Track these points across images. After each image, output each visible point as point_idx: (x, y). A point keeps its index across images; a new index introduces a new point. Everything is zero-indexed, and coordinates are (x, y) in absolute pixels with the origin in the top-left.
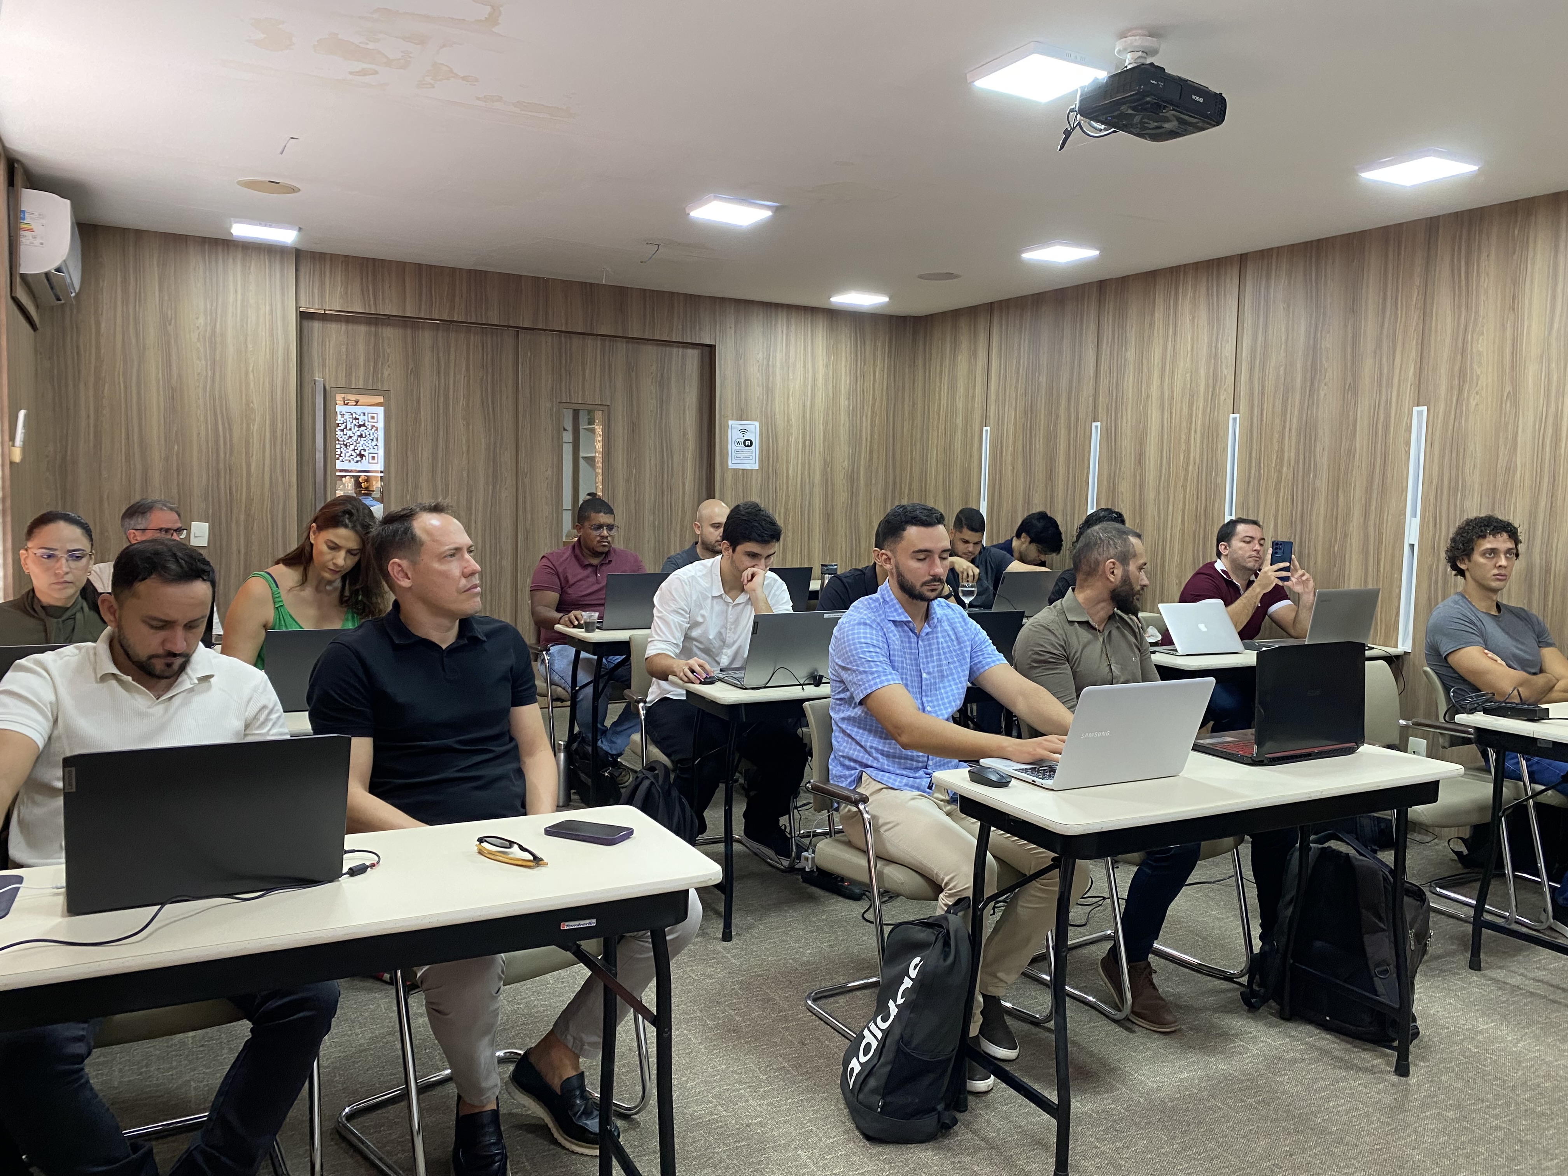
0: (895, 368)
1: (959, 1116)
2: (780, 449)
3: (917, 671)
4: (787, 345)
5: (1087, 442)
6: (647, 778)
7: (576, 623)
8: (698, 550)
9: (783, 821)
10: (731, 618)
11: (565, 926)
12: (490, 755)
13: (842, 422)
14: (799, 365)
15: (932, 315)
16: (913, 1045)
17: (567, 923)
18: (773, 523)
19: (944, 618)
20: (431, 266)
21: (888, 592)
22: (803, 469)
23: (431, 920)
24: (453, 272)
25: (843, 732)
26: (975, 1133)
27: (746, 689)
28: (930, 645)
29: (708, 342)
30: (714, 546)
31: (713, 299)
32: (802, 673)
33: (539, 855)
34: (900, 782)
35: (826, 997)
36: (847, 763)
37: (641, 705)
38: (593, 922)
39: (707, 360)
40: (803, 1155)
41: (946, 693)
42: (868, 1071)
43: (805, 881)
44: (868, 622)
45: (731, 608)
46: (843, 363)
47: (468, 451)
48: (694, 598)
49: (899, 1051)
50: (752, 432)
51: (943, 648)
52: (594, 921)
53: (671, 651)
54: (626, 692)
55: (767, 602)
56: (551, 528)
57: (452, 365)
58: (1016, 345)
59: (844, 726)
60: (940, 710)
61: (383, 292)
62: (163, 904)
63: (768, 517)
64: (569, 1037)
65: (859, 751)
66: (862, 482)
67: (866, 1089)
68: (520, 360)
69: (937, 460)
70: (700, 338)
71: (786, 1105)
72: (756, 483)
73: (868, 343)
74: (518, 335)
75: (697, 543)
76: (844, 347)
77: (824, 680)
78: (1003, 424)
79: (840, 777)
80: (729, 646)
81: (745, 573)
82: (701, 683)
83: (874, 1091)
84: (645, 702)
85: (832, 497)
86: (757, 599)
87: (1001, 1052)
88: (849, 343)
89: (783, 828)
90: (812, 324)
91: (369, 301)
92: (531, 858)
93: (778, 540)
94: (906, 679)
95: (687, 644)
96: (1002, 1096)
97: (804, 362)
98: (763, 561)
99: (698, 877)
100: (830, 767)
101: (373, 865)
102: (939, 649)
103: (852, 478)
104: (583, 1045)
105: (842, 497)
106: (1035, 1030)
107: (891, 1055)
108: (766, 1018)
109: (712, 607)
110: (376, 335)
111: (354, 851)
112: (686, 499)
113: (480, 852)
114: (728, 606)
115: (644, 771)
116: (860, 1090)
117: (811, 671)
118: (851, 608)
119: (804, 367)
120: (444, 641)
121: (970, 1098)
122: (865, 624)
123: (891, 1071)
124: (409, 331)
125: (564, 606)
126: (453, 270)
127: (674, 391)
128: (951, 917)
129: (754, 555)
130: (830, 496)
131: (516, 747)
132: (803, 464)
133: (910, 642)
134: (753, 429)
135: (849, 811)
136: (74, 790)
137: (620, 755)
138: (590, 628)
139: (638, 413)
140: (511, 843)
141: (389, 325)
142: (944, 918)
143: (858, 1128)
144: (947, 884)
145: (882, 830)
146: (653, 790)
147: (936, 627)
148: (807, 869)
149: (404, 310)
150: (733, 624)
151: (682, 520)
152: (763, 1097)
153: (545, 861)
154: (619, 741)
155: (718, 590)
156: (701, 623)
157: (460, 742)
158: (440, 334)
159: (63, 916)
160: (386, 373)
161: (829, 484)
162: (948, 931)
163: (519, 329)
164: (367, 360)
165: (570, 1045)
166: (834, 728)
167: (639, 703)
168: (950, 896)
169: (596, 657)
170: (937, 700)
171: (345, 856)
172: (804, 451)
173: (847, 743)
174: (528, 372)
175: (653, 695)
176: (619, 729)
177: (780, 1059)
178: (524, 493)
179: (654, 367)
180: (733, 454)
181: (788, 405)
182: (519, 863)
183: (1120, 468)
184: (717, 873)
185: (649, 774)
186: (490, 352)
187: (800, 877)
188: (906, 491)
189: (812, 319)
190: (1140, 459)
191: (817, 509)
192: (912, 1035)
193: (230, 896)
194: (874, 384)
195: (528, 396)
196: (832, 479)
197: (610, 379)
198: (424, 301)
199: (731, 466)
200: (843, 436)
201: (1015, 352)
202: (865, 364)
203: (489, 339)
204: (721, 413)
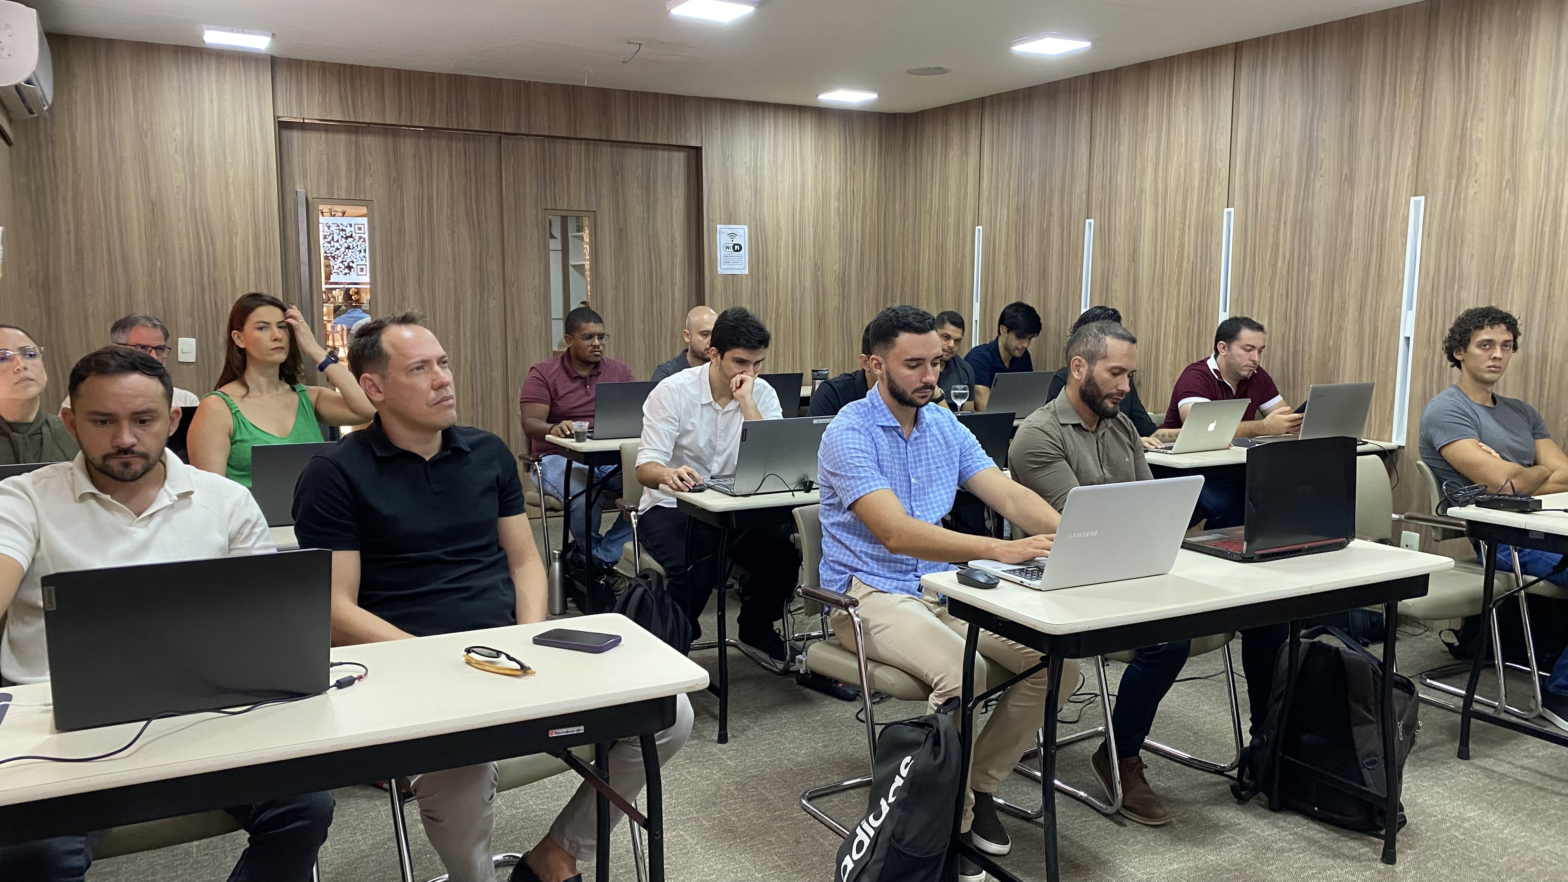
0: (885, 167)
2: (770, 252)
3: (905, 476)
4: (775, 145)
5: (1080, 241)
6: (640, 585)
9: (777, 625)
10: (721, 426)
11: (553, 734)
12: (480, 566)
13: (832, 224)
14: (788, 167)
15: (922, 112)
16: (903, 843)
17: (556, 731)
18: (761, 329)
20: (409, 71)
21: (877, 396)
22: (794, 274)
23: (418, 731)
24: (432, 77)
25: (833, 537)
27: (736, 496)
28: (918, 450)
29: (693, 144)
30: (703, 354)
31: (698, 99)
32: (792, 479)
33: (527, 664)
34: (890, 585)
35: (820, 796)
36: (837, 567)
37: (633, 513)
38: (581, 729)
39: (693, 163)
41: (935, 497)
42: (861, 868)
44: (856, 427)
46: (833, 163)
47: (454, 260)
48: (684, 406)
49: (891, 849)
50: (741, 236)
51: (932, 452)
53: (661, 459)
54: (618, 500)
56: (541, 338)
57: (435, 173)
58: (1008, 140)
59: (833, 531)
60: (929, 514)
61: (362, 101)
62: (149, 720)
64: (566, 842)
65: (849, 556)
66: (853, 286)
68: (503, 166)
69: (929, 262)
70: (686, 141)
72: (746, 289)
73: (857, 142)
74: (501, 141)
75: (687, 351)
76: (833, 146)
77: (814, 486)
78: (995, 223)
79: (831, 581)
80: (720, 454)
81: (734, 380)
82: (690, 491)
84: (637, 511)
85: (824, 302)
86: (746, 405)
87: (993, 847)
88: (837, 142)
89: (777, 632)
90: (800, 123)
91: (348, 109)
92: (519, 667)
93: (766, 346)
94: (895, 484)
95: (677, 453)
97: (793, 163)
98: (751, 367)
99: (685, 683)
100: (821, 572)
101: (360, 678)
102: (927, 454)
103: (843, 282)
104: (579, 847)
105: (833, 302)
106: (1027, 825)
107: (883, 853)
108: (760, 818)
109: (702, 415)
110: (357, 143)
111: (341, 664)
112: (676, 304)
113: (468, 663)
114: (718, 413)
115: (637, 579)
117: (801, 476)
118: (840, 413)
119: (793, 167)
120: (428, 454)
122: (854, 429)
123: (883, 868)
124: (390, 140)
125: (554, 418)
126: (432, 75)
127: (660, 196)
128: (941, 717)
129: (741, 362)
130: (821, 299)
131: (505, 557)
132: (793, 268)
133: (898, 447)
134: (742, 233)
135: (840, 614)
136: (54, 608)
137: (615, 563)
138: (582, 438)
139: (625, 219)
140: (499, 653)
141: (369, 133)
142: (934, 717)
144: (936, 685)
145: (872, 632)
146: (647, 597)
147: (924, 431)
148: (802, 672)
149: (384, 117)
150: (722, 431)
151: (673, 327)
153: (533, 669)
155: (708, 398)
156: (692, 431)
158: (422, 141)
159: (51, 733)
160: (368, 183)
161: (820, 287)
162: (938, 731)
163: (501, 135)
164: (349, 170)
165: (567, 848)
166: (824, 533)
167: (631, 511)
168: (940, 696)
170: (926, 504)
171: (332, 669)
172: (794, 257)
173: (837, 548)
174: (512, 179)
175: (645, 503)
176: (614, 537)
177: (776, 858)
178: (512, 303)
179: (640, 171)
180: (723, 260)
181: (777, 207)
182: (507, 672)
183: (1114, 265)
184: (704, 678)
185: (642, 582)
186: (472, 158)
187: (794, 679)
188: (899, 293)
189: (800, 118)
190: (1134, 256)
191: (809, 313)
192: (903, 833)
193: (217, 710)
194: (864, 186)
195: (513, 203)
196: (822, 283)
197: (595, 185)
198: (403, 108)
199: (720, 271)
200: (834, 239)
201: (1007, 148)
202: (854, 163)
203: (472, 146)
204: (708, 217)
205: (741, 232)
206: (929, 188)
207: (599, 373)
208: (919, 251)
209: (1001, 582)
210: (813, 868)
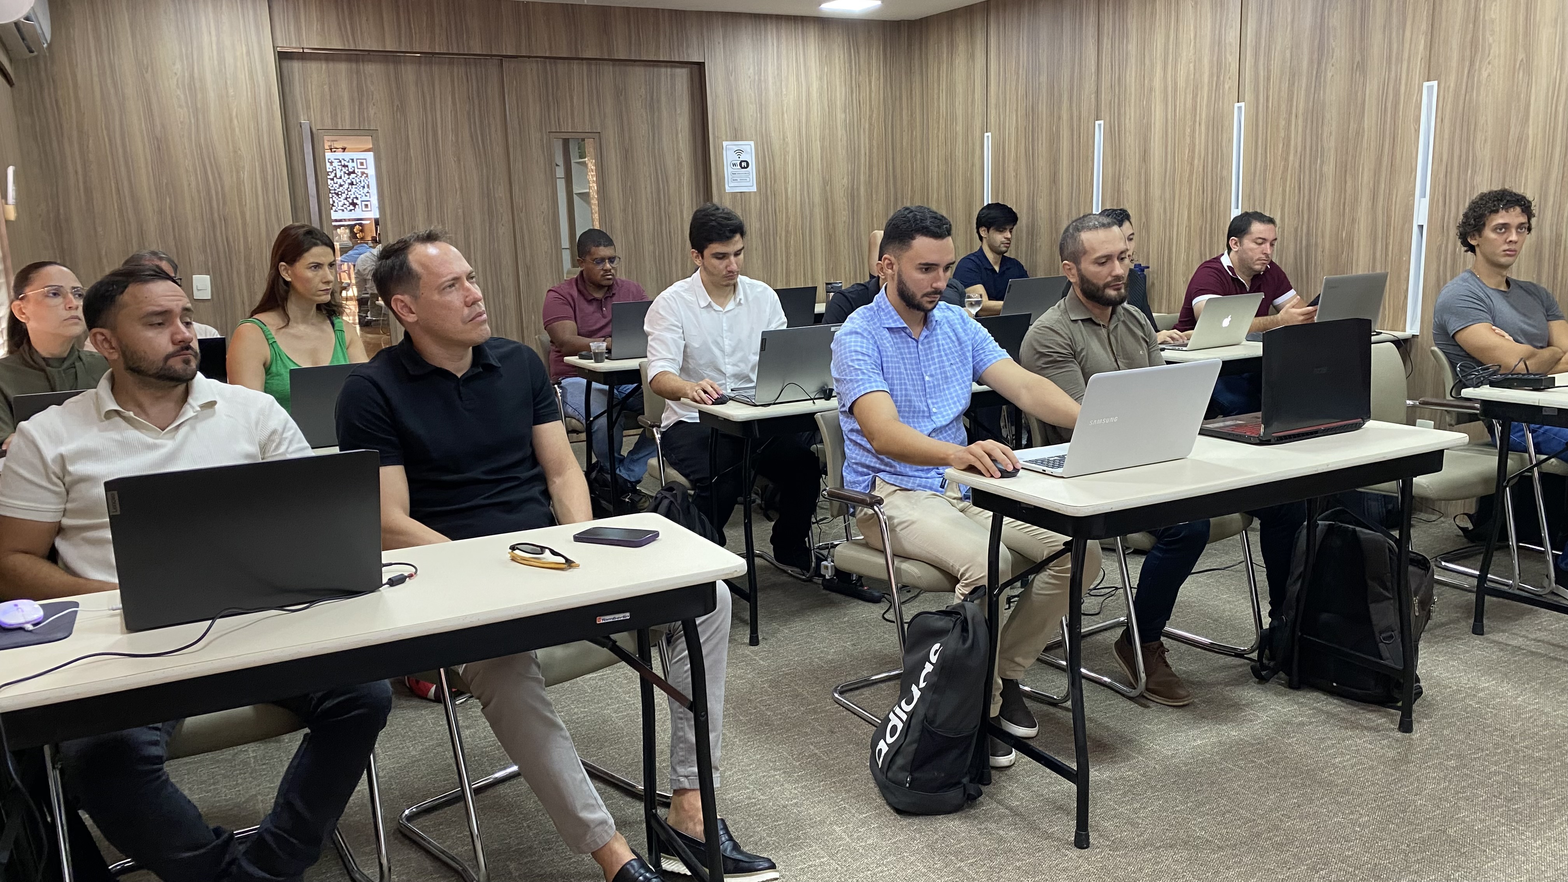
0: (891, 76)
1: (984, 789)
2: (777, 170)
4: (779, 57)
5: (1091, 142)
6: (666, 497)
13: (839, 137)
14: (792, 79)
15: (928, 18)
16: (937, 724)
17: (602, 619)
22: (802, 190)
26: (999, 802)
27: (757, 406)
29: (696, 60)
31: (699, 14)
32: (812, 387)
33: (570, 558)
34: (914, 483)
35: (851, 690)
38: (627, 615)
39: (696, 79)
40: (837, 829)
42: (896, 751)
46: (837, 73)
47: (461, 188)
49: (924, 730)
50: (747, 153)
56: (552, 262)
57: (438, 100)
58: (1014, 45)
61: (360, 27)
62: (214, 619)
66: (863, 200)
67: (894, 768)
68: (506, 90)
69: (938, 172)
70: (688, 57)
71: (819, 787)
72: (755, 205)
73: (862, 50)
74: (502, 64)
76: (837, 57)
78: (1004, 129)
79: (854, 483)
83: (902, 768)
84: (659, 427)
85: (834, 217)
88: (842, 52)
90: (803, 33)
91: (347, 37)
92: (563, 561)
96: (1024, 769)
97: (797, 76)
99: (723, 569)
101: (411, 576)
103: (852, 195)
105: (843, 216)
106: (1052, 710)
107: (917, 734)
108: (795, 711)
110: (358, 72)
111: (391, 565)
113: (513, 559)
115: (663, 491)
116: (889, 768)
117: (821, 385)
119: (798, 80)
121: (993, 772)
123: (916, 749)
124: (391, 67)
127: (665, 113)
128: (968, 605)
130: (830, 216)
132: (802, 183)
134: (749, 149)
135: (866, 514)
136: (118, 513)
138: (600, 358)
139: (630, 139)
140: (543, 549)
141: (370, 61)
142: (962, 606)
143: (889, 804)
144: (962, 575)
145: (898, 529)
146: (673, 508)
148: (827, 577)
149: (384, 46)
152: (797, 781)
153: (577, 562)
158: (423, 67)
159: (122, 633)
160: (372, 112)
161: (829, 202)
162: (966, 619)
163: (502, 58)
164: (352, 100)
168: (967, 585)
171: (384, 569)
172: (802, 171)
174: (515, 102)
177: (812, 747)
178: (522, 229)
179: (643, 90)
180: (730, 177)
181: (783, 122)
182: (552, 566)
183: (1125, 166)
184: (742, 565)
185: (667, 494)
186: (475, 84)
187: (820, 585)
189: (802, 28)
190: (1145, 156)
191: (818, 230)
192: (935, 715)
193: (281, 608)
194: (870, 95)
195: (517, 127)
196: (831, 198)
197: (599, 105)
198: (403, 32)
199: (728, 189)
200: (841, 152)
201: (1014, 51)
202: (860, 73)
203: (473, 70)
204: (714, 134)
205: (747, 148)
206: (936, 96)
207: (614, 294)
208: (928, 161)
210: (849, 755)
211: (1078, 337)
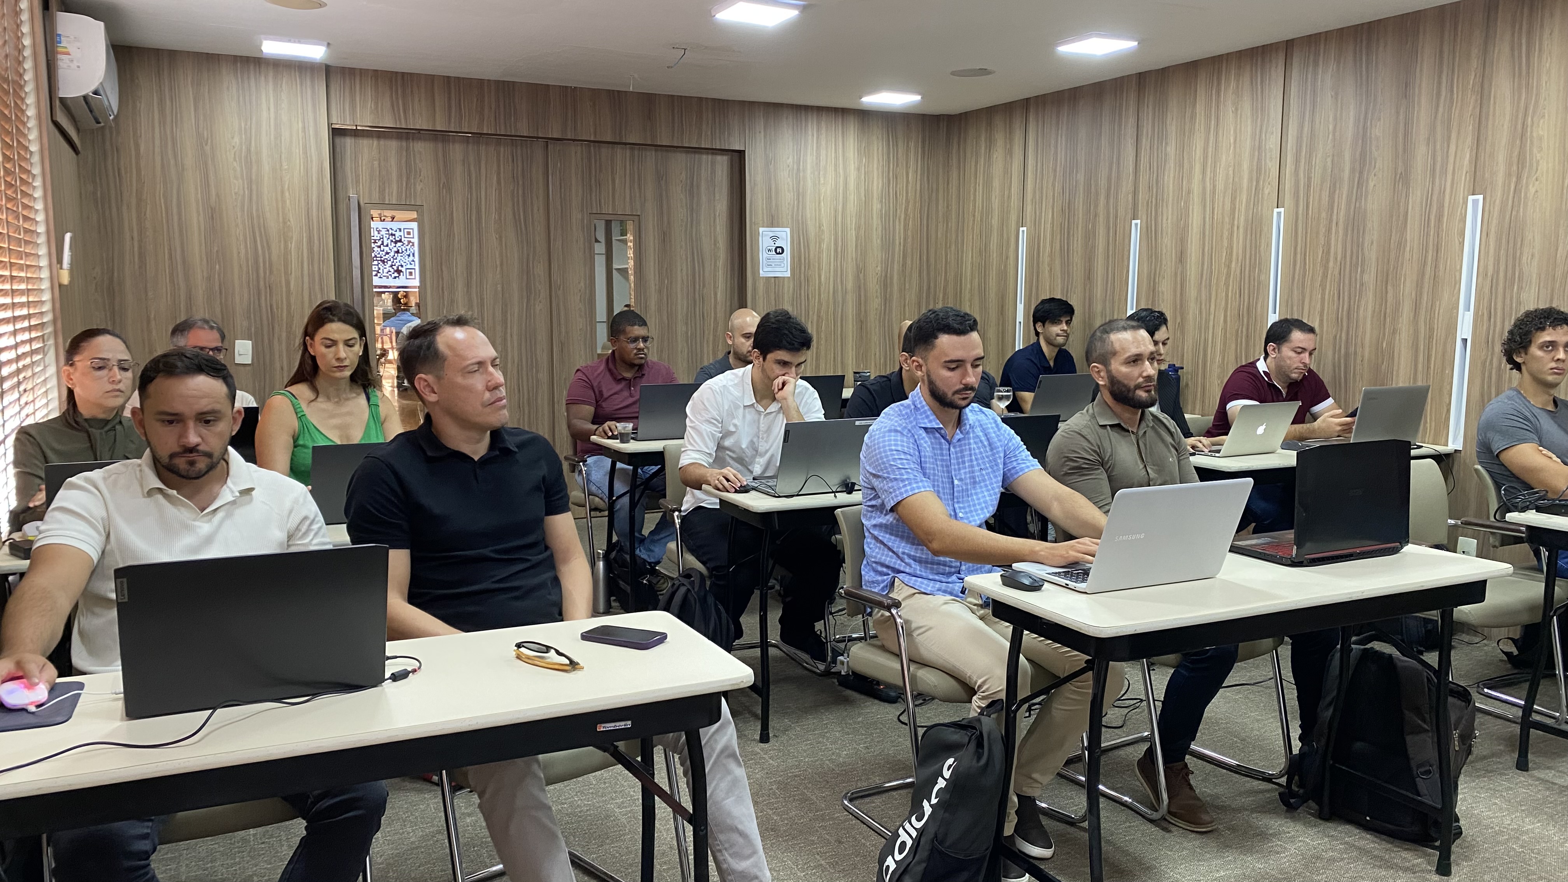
0: (928, 169)
2: (812, 256)
4: (818, 148)
5: (1127, 241)
6: (683, 585)
7: (610, 434)
8: (731, 360)
9: (819, 626)
11: (601, 728)
12: (528, 565)
13: (875, 226)
14: (830, 169)
15: (966, 113)
16: (947, 844)
17: (603, 725)
18: (803, 331)
19: (977, 424)
20: (459, 78)
21: (919, 398)
22: (836, 276)
23: (470, 723)
25: (876, 538)
27: (779, 497)
28: (962, 451)
29: (737, 148)
30: (746, 357)
31: (742, 103)
32: (834, 479)
33: (575, 659)
35: (862, 797)
36: (880, 568)
37: (676, 513)
38: (629, 724)
39: (737, 166)
41: (978, 499)
42: (904, 869)
43: (840, 684)
44: (899, 429)
45: (762, 417)
46: (875, 166)
47: (502, 263)
48: (726, 407)
49: (933, 851)
50: (783, 239)
51: (975, 454)
52: (629, 722)
53: (704, 460)
54: (661, 501)
55: (798, 411)
56: (585, 339)
57: (483, 178)
58: (1052, 144)
59: (876, 533)
60: (972, 516)
61: (413, 106)
62: (214, 709)
63: (799, 324)
65: (891, 557)
66: (896, 288)
68: (550, 172)
69: (972, 263)
70: (729, 144)
72: (788, 291)
73: (900, 144)
74: (547, 146)
75: (729, 353)
76: (876, 149)
77: (856, 487)
78: (1040, 224)
79: (873, 582)
80: (762, 455)
81: (776, 382)
84: (680, 511)
85: (866, 302)
86: (788, 406)
87: (1035, 851)
88: (880, 144)
89: (818, 633)
90: (843, 125)
91: (399, 116)
92: (568, 662)
93: (808, 347)
94: (938, 486)
95: (720, 454)
97: (836, 165)
98: (794, 369)
99: (729, 680)
100: (863, 573)
101: (414, 671)
102: (971, 455)
103: (885, 283)
105: (875, 304)
106: (1070, 829)
107: (926, 854)
108: (803, 817)
109: (744, 416)
110: (407, 149)
111: (395, 657)
112: (719, 307)
113: (519, 657)
115: (681, 579)
117: (843, 478)
118: (882, 415)
119: (836, 170)
122: (896, 431)
123: (925, 869)
124: (440, 145)
125: (598, 419)
126: (481, 82)
127: (704, 198)
128: (984, 719)
129: (785, 364)
130: (863, 302)
131: (552, 556)
132: (836, 271)
133: (941, 449)
134: (784, 237)
135: (882, 615)
136: (126, 600)
137: (658, 563)
138: (625, 439)
139: (669, 223)
140: (548, 648)
141: (420, 139)
142: (978, 720)
144: (980, 687)
145: (915, 634)
146: (690, 597)
147: (968, 433)
148: (843, 673)
149: (434, 124)
151: (715, 330)
153: (582, 665)
154: (657, 549)
157: (496, 551)
158: (470, 147)
159: (122, 720)
160: (419, 188)
161: (862, 290)
162: (981, 733)
163: (548, 140)
164: (400, 176)
166: (867, 534)
167: (674, 511)
168: (983, 698)
169: (631, 467)
170: (969, 506)
171: (387, 662)
172: (836, 256)
173: (880, 549)
174: (558, 184)
175: (688, 504)
176: (656, 537)
177: (818, 857)
178: (558, 305)
179: (684, 175)
180: (765, 262)
181: (820, 210)
182: (556, 667)
183: (1161, 266)
184: (749, 676)
185: (685, 581)
186: (520, 164)
187: (836, 681)
188: (941, 296)
189: (843, 121)
190: (1182, 257)
191: (851, 317)
192: (946, 834)
193: (278, 700)
194: (907, 186)
195: (559, 207)
196: (864, 284)
197: (640, 188)
198: (453, 114)
199: (762, 274)
200: (876, 241)
201: (1053, 149)
202: (897, 165)
203: (519, 151)
204: (751, 220)
205: (783, 235)
206: (972, 191)
207: (643, 375)
208: (962, 252)
209: (1046, 584)
210: (855, 868)
211: (1106, 444)
